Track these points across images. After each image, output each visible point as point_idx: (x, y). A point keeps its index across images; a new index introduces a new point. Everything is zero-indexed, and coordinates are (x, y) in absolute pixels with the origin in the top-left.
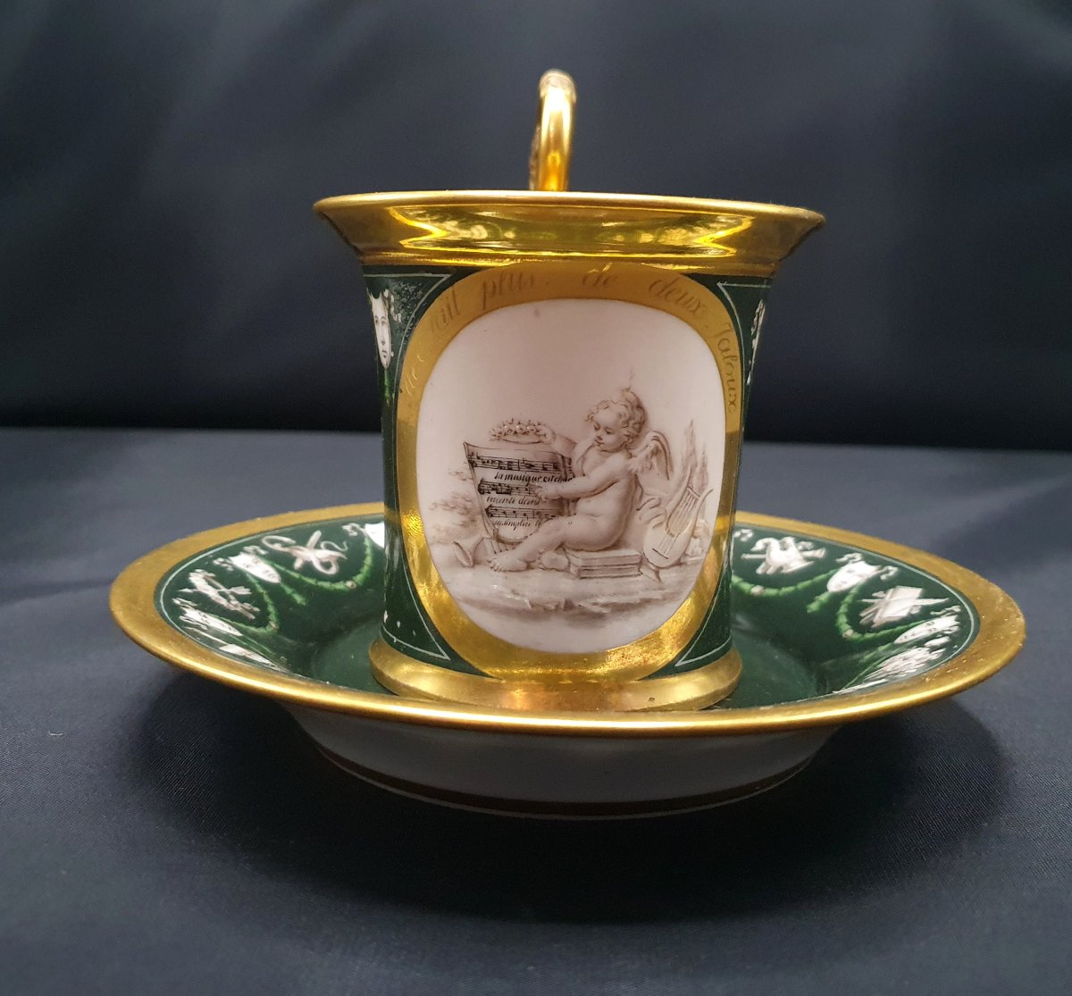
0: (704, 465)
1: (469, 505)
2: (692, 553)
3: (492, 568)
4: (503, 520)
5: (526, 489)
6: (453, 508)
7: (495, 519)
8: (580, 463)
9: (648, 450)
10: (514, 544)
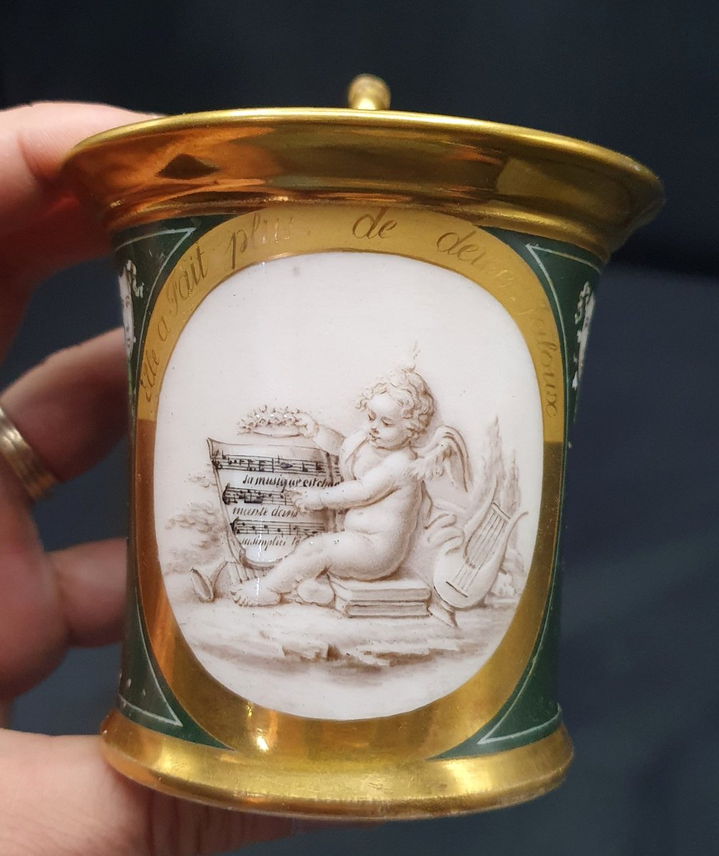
0: (515, 478)
1: (211, 519)
2: (501, 592)
3: (236, 602)
4: (251, 537)
5: (282, 497)
6: (193, 524)
7: (241, 537)
8: (350, 463)
9: (439, 450)
10: (265, 569)
